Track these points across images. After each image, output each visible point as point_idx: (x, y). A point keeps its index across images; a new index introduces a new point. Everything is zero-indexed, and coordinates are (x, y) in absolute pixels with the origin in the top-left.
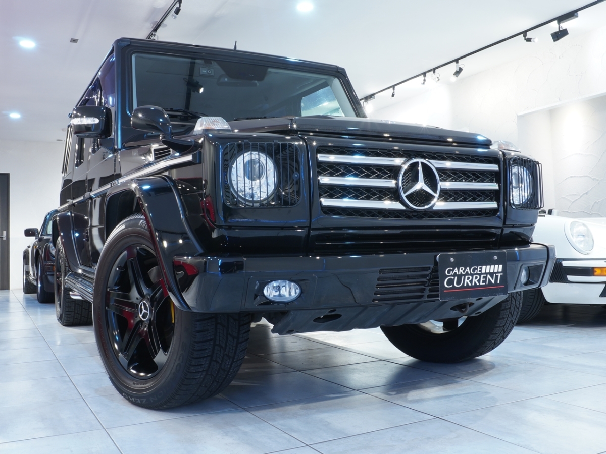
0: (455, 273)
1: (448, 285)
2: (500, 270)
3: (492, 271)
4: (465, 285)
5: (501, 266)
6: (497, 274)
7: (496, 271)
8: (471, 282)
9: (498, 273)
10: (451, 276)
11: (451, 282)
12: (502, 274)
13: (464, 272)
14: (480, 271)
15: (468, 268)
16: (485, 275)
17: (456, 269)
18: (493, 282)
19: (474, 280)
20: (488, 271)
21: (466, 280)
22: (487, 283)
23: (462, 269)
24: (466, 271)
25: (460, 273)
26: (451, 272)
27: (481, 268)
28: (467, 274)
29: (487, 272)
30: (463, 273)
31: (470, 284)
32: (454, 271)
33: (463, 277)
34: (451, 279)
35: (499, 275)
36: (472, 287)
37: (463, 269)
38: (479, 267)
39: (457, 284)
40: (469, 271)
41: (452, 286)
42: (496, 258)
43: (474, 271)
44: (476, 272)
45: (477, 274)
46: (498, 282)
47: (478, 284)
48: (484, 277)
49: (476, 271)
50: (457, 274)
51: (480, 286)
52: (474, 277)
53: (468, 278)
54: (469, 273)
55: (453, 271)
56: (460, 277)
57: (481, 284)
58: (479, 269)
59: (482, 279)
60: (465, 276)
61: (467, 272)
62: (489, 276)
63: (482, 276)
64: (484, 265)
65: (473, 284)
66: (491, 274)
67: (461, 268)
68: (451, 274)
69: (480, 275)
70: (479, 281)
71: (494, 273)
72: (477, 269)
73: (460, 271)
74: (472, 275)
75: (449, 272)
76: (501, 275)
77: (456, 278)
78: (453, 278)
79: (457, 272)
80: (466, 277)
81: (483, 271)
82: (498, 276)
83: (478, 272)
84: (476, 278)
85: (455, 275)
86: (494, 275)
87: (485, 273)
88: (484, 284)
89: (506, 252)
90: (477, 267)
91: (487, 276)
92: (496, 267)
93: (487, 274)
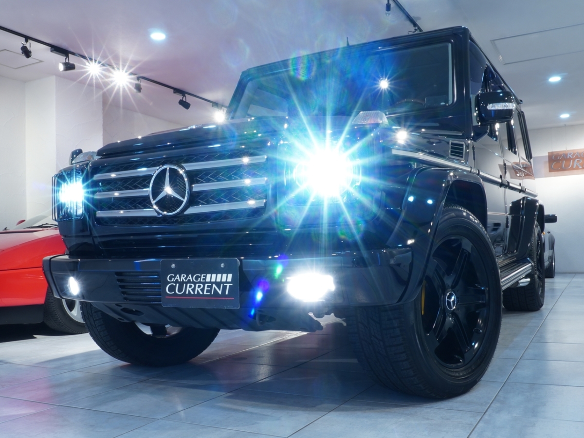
0: (177, 280)
1: (170, 291)
2: (229, 280)
3: (218, 280)
4: (187, 293)
5: (230, 276)
6: (225, 284)
7: (224, 280)
8: (194, 290)
9: (226, 282)
10: (173, 282)
11: (172, 288)
12: (232, 284)
14: (203, 279)
15: (190, 276)
16: (210, 284)
17: (178, 276)
18: (220, 292)
19: (197, 289)
20: (213, 280)
21: (188, 288)
22: (212, 293)
23: (184, 276)
24: (188, 278)
25: (181, 280)
26: (173, 279)
27: (206, 276)
28: (189, 281)
30: (185, 280)
31: (192, 293)
32: (176, 278)
33: (185, 285)
34: (173, 285)
35: (228, 285)
36: (194, 295)
38: (202, 275)
39: (179, 291)
40: (191, 278)
41: (173, 293)
42: (222, 265)
43: (197, 278)
44: (199, 280)
45: (200, 282)
46: (227, 293)
47: (201, 293)
48: (208, 287)
49: (199, 279)
50: (179, 280)
51: (203, 295)
52: (197, 285)
53: (190, 286)
54: (191, 281)
55: (174, 277)
56: (181, 284)
57: (205, 293)
58: (202, 278)
59: (206, 289)
60: (187, 283)
61: (189, 280)
62: (214, 286)
63: (206, 285)
64: (209, 273)
65: (196, 293)
66: (218, 284)
67: (182, 275)
68: (173, 280)
69: (204, 284)
70: (203, 290)
71: (221, 282)
72: (200, 277)
73: (182, 278)
74: (195, 283)
75: (171, 278)
76: (230, 286)
77: (178, 285)
78: (175, 284)
79: (179, 278)
80: (188, 285)
81: (208, 280)
82: (226, 286)
83: (202, 281)
84: (199, 286)
85: (177, 282)
86: (222, 285)
87: (210, 282)
88: (209, 294)
89: (238, 260)
90: (200, 275)
91: (212, 286)
92: (225, 276)
93: (212, 283)
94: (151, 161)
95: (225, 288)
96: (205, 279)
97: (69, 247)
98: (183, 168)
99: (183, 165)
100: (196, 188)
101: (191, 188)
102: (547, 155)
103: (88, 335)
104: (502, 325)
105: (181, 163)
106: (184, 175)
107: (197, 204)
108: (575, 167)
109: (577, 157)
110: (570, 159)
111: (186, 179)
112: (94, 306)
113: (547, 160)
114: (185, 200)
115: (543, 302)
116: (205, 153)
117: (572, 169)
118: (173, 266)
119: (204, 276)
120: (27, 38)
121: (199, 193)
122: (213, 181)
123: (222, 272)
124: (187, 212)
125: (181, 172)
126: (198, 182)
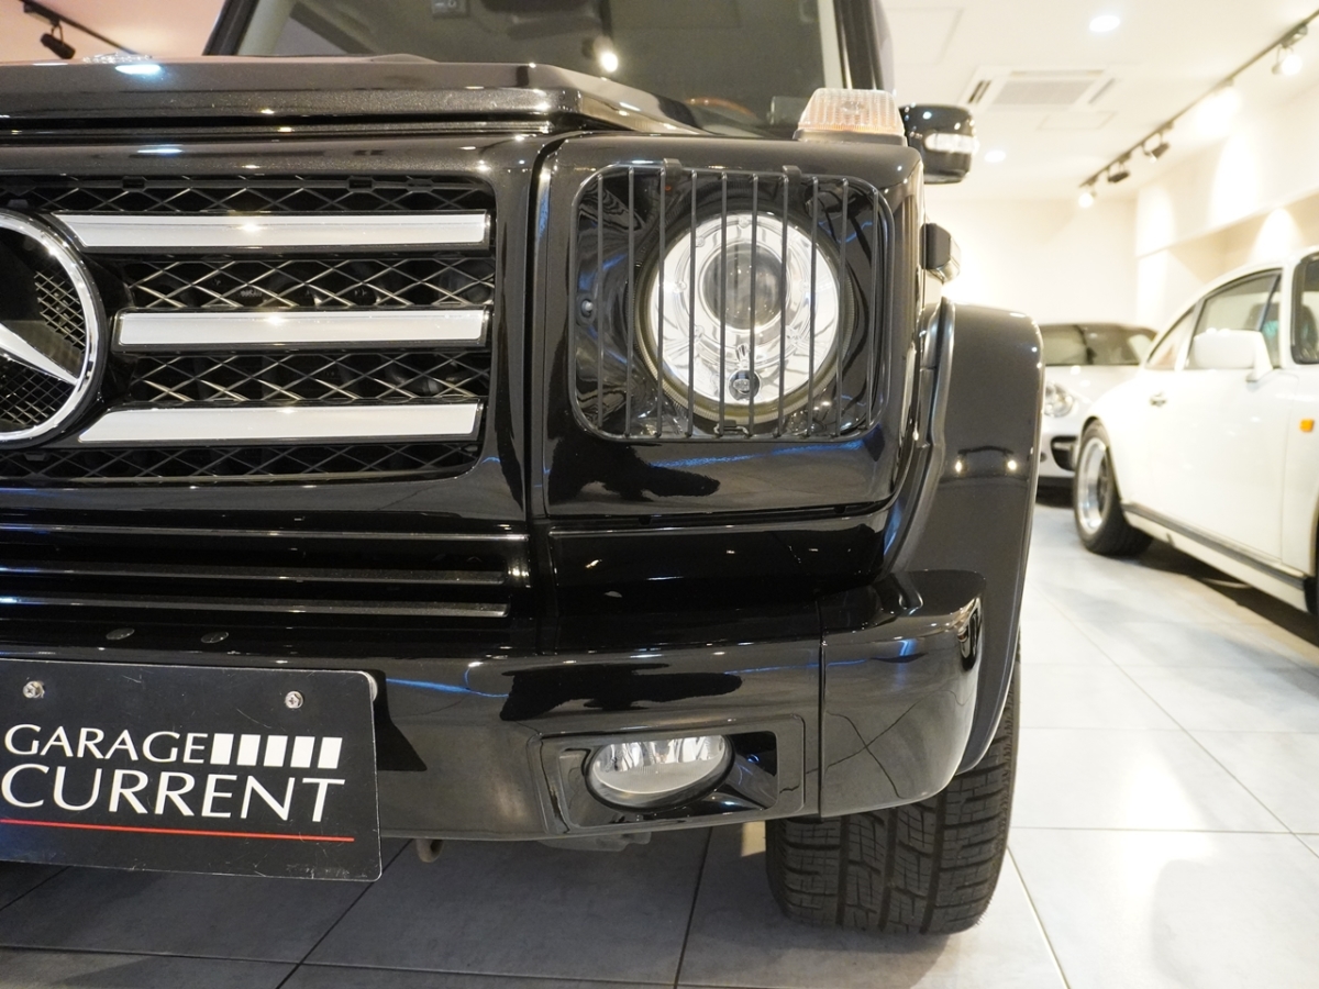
0: (57, 749)
1: (19, 794)
2: (329, 761)
3: (274, 758)
4: (113, 807)
5: (333, 746)
6: (307, 781)
7: (301, 759)
8: (148, 796)
9: (314, 771)
10: (36, 759)
11: (32, 785)
12: (342, 782)
13: (103, 747)
14: (196, 754)
15: (125, 735)
16: (233, 777)
17: (61, 732)
18: (283, 812)
19: (163, 792)
20: (248, 757)
21: (117, 789)
22: (244, 815)
23: (91, 736)
24: (117, 746)
25: (81, 754)
26: (35, 744)
27: (209, 743)
28: (121, 759)
29: (241, 762)
30: (98, 755)
31: (140, 809)
32: (52, 742)
33: (99, 772)
34: (37, 771)
35: (323, 784)
36: (150, 819)
37: (100, 735)
38: (191, 736)
39: (68, 799)
40: (130, 746)
41: (40, 803)
42: (293, 700)
43: (161, 747)
44: (173, 757)
45: (179, 765)
46: (317, 817)
47: (186, 811)
48: (220, 786)
49: (174, 751)
50: (69, 753)
51: (198, 821)
52: (165, 777)
53: (130, 781)
54: (134, 757)
55: (43, 738)
56: (81, 772)
57: (206, 811)
58: (189, 746)
59: (210, 793)
60: (109, 768)
61: (123, 753)
62: (252, 783)
63: (212, 779)
64: (224, 730)
65: (159, 809)
66: (274, 779)
67: (84, 732)
68: (34, 750)
69: (201, 773)
70: (195, 799)
71: (286, 770)
72: (181, 744)
73: (83, 741)
74: (154, 772)
75: (22, 740)
76: (331, 786)
77: (61, 771)
78: (45, 769)
79: (65, 743)
80: (119, 774)
81: (220, 757)
82: (314, 787)
83: (187, 759)
84: (176, 784)
85: (56, 757)
86: (292, 781)
87: (232, 767)
89: (371, 679)
90: (177, 736)
91: (242, 783)
92: (304, 745)
93: (244, 772)
95: (305, 796)
96: (207, 754)
98: (62, 233)
99: (63, 218)
100: (140, 330)
101: (109, 332)
105: (55, 209)
106: (72, 268)
107: (143, 398)
111: (81, 287)
114: (80, 386)
116: (177, 178)
118: (32, 689)
119: (196, 741)
121: (150, 357)
122: (221, 308)
123: (292, 727)
124: (92, 435)
125: (55, 249)
126: (143, 303)
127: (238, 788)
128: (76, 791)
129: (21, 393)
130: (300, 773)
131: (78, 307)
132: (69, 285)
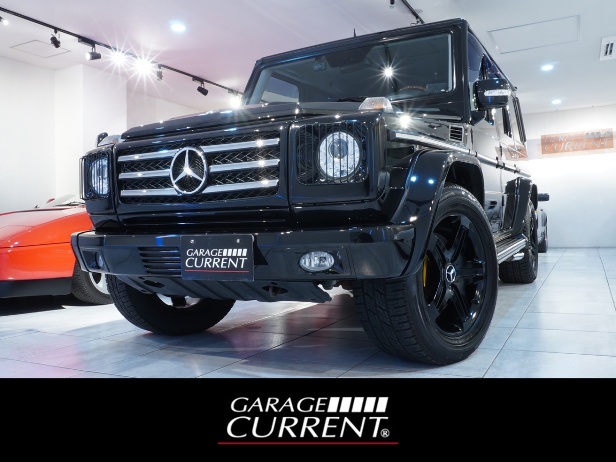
0: (196, 254)
1: (189, 264)
2: (245, 254)
3: (234, 254)
4: (205, 266)
5: (245, 251)
6: (240, 259)
7: (239, 254)
8: (211, 264)
9: (242, 257)
10: (192, 257)
11: (191, 262)
12: (247, 259)
13: (204, 253)
14: (220, 254)
15: (208, 250)
16: (227, 259)
17: (196, 250)
18: (236, 266)
19: (214, 262)
20: (229, 254)
21: (206, 262)
22: (229, 267)
23: (202, 251)
24: (206, 253)
25: (200, 255)
26: (192, 253)
27: (222, 251)
28: (207, 256)
30: (203, 255)
31: (210, 266)
32: (195, 253)
33: (203, 259)
34: (192, 259)
36: (212, 269)
37: (203, 250)
38: (219, 250)
39: (198, 265)
40: (209, 253)
41: (192, 266)
42: (238, 241)
43: (214, 253)
44: (216, 255)
45: (217, 257)
46: (242, 267)
47: (218, 267)
48: (225, 261)
49: (216, 253)
50: (198, 255)
51: (220, 269)
52: (215, 259)
53: (208, 260)
54: (209, 255)
55: (193, 252)
56: (200, 258)
57: (222, 267)
58: (219, 252)
59: (223, 262)
60: (205, 257)
61: (207, 254)
62: (230, 260)
63: (223, 259)
64: (225, 248)
65: (213, 266)
66: (234, 258)
67: (201, 250)
68: (192, 255)
69: (221, 258)
70: (220, 264)
71: (237, 257)
72: (217, 252)
73: (200, 252)
74: (213, 258)
75: (190, 253)
76: (245, 260)
77: (196, 259)
78: (193, 259)
79: (197, 253)
80: (206, 259)
81: (224, 254)
82: (242, 260)
83: (219, 255)
84: (216, 261)
85: (195, 256)
86: (237, 259)
87: (227, 257)
88: (225, 267)
89: (253, 236)
90: (217, 250)
92: (240, 250)
93: (229, 257)
94: (171, 144)
95: (240, 262)
96: (222, 254)
97: (95, 224)
98: (201, 150)
99: (201, 147)
100: (214, 169)
101: (208, 169)
102: (540, 138)
103: (113, 305)
104: (498, 297)
105: (200, 145)
106: (202, 157)
107: (214, 183)
108: (566, 149)
109: (568, 140)
110: (561, 142)
111: (204, 161)
112: (119, 278)
113: (540, 142)
114: (203, 180)
115: (537, 275)
116: (222, 137)
117: (564, 151)
118: (192, 241)
120: (56, 29)
121: (216, 174)
122: (229, 163)
123: (238, 247)
124: (205, 192)
125: (200, 154)
126: (215, 163)
127: (227, 261)
128: (199, 264)
129: (192, 184)
130: (239, 257)
131: (203, 165)
132: (202, 161)
